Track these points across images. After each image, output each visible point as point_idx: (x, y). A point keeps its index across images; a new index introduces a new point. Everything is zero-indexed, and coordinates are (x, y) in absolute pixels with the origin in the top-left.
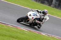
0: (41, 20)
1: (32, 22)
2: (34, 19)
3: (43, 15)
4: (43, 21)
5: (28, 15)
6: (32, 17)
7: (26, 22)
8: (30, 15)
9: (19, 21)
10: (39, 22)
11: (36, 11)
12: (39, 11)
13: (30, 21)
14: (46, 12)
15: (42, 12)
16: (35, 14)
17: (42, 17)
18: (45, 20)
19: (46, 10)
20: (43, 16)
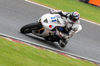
0: (67, 30)
1: (50, 33)
2: (53, 28)
3: (71, 21)
4: (70, 34)
5: (42, 21)
6: (49, 25)
7: (39, 34)
8: (46, 21)
9: (24, 31)
10: (63, 35)
11: (57, 13)
12: (64, 13)
13: (46, 32)
14: (76, 16)
15: (68, 15)
16: (56, 19)
17: (69, 26)
18: (73, 31)
19: (76, 13)
20: (71, 23)
